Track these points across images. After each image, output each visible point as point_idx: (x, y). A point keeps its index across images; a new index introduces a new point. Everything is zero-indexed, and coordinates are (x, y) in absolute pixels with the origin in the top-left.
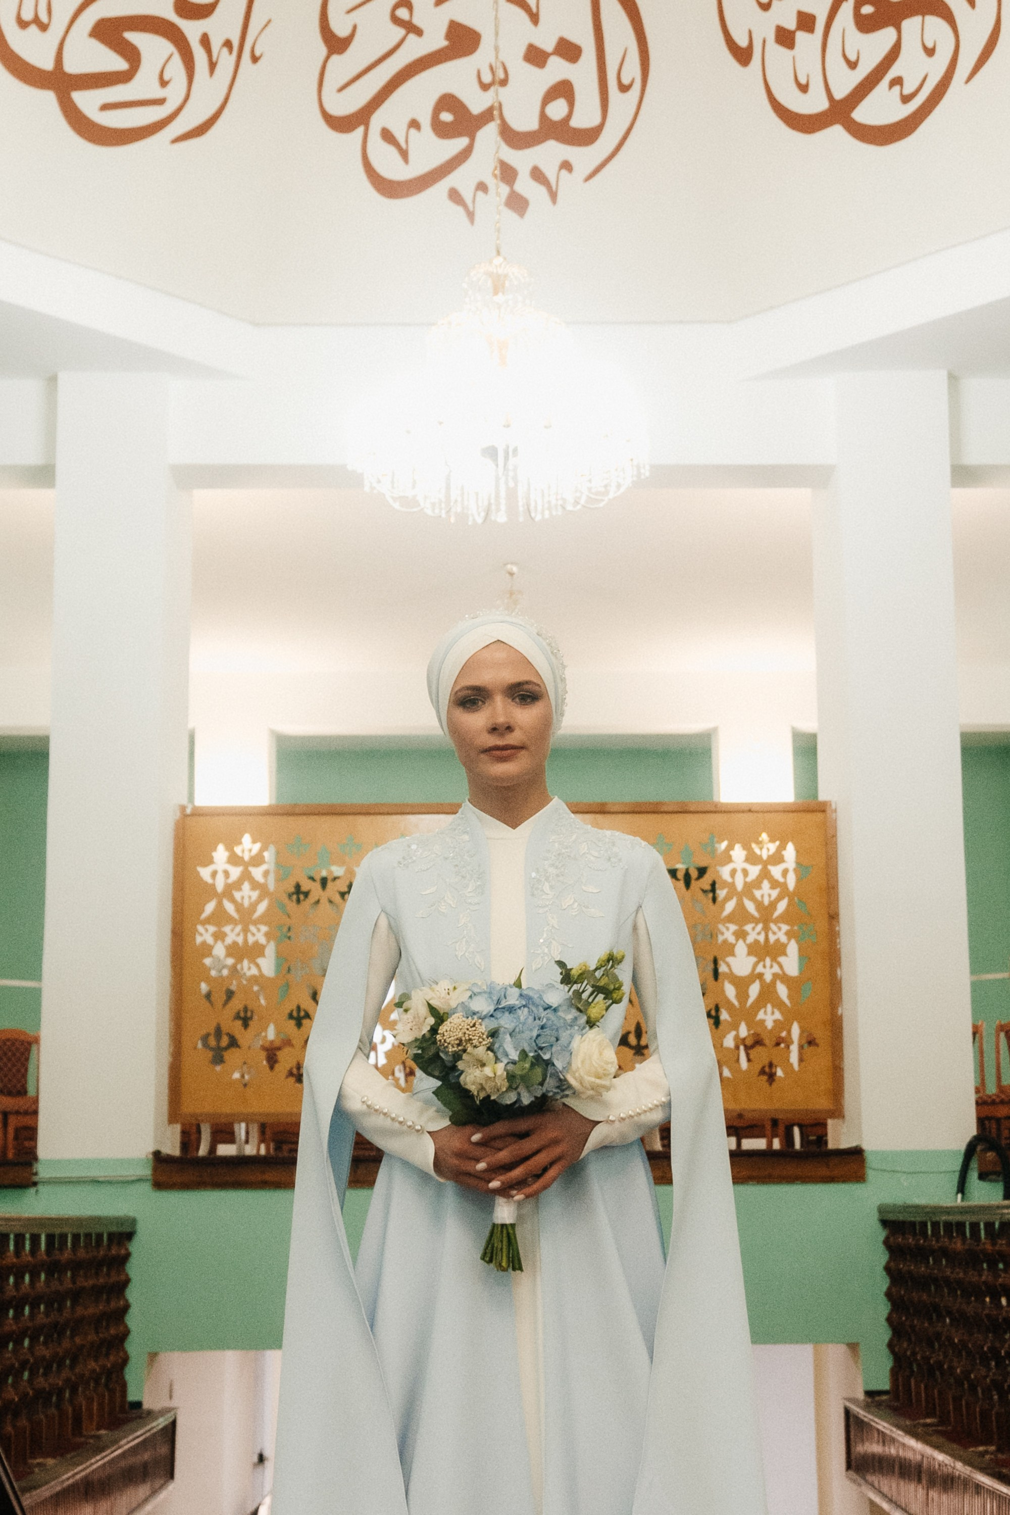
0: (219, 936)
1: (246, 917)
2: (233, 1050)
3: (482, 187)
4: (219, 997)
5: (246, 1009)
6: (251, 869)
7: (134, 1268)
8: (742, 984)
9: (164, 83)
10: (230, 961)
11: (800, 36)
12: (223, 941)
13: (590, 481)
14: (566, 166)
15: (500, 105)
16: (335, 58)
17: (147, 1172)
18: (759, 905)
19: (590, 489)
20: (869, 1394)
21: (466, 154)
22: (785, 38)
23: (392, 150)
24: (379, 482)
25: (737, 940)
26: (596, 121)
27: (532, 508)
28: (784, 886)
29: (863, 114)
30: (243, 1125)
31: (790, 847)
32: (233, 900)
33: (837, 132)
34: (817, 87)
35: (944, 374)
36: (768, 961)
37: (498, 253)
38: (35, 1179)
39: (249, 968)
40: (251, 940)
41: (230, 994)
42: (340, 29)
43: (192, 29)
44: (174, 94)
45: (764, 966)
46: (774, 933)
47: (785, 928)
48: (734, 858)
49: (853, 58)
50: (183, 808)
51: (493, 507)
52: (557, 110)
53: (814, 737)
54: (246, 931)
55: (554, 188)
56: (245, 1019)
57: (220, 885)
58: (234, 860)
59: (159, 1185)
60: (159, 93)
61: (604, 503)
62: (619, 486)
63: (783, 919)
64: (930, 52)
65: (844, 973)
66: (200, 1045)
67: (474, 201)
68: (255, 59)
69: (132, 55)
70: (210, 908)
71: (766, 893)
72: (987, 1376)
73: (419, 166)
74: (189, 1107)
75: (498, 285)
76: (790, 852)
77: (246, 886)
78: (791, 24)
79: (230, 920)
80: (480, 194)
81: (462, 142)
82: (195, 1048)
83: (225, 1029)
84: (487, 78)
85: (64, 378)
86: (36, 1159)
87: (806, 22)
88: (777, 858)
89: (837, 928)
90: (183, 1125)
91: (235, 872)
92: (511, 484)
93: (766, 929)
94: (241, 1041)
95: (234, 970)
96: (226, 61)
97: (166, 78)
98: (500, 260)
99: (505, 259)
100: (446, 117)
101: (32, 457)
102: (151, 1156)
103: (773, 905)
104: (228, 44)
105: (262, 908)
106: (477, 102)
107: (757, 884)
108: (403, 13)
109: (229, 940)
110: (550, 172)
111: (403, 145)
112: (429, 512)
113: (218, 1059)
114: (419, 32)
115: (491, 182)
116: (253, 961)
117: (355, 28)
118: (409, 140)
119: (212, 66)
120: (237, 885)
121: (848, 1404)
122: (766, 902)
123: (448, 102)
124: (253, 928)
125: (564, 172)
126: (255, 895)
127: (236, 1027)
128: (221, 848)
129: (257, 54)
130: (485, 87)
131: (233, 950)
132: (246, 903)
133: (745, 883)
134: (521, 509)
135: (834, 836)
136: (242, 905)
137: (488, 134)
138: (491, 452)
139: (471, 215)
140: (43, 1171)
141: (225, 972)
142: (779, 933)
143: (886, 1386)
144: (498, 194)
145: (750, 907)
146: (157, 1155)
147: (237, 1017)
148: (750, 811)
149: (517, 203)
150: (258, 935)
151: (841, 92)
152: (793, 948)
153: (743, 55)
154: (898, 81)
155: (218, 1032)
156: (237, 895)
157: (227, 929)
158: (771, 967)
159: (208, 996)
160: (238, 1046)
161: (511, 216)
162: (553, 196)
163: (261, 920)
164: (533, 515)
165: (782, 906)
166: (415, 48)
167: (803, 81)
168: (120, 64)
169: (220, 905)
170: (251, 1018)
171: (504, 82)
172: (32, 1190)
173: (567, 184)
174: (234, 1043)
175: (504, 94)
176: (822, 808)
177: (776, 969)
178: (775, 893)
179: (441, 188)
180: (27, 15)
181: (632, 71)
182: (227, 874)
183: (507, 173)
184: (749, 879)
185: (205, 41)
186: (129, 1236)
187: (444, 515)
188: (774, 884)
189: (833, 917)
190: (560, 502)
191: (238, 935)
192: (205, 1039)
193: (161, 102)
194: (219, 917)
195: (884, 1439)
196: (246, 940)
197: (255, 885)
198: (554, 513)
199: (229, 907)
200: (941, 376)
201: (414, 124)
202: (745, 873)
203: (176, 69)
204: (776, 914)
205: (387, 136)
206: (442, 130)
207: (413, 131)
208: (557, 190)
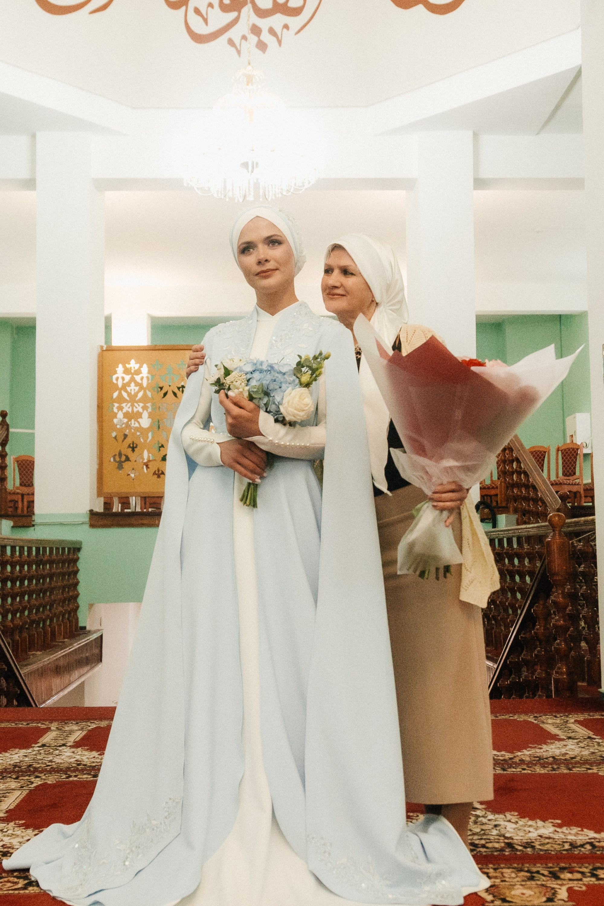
0: (120, 408)
1: (133, 399)
2: (127, 462)
3: (244, 38)
4: (121, 439)
5: (133, 443)
6: (135, 376)
7: (81, 565)
10: (125, 420)
12: (122, 411)
13: (295, 180)
14: (286, 27)
17: (87, 519)
19: (295, 184)
21: (235, 21)
23: (200, 19)
24: (191, 180)
26: (301, 3)
27: (267, 194)
30: (134, 498)
32: (126, 391)
33: (420, 8)
35: (471, 133)
38: (33, 523)
39: (135, 424)
40: (135, 410)
41: (125, 436)
50: (102, 347)
51: (247, 193)
54: (133, 406)
55: (280, 38)
56: (133, 448)
57: (120, 385)
58: (127, 371)
59: (92, 526)
61: (302, 191)
62: (309, 183)
66: (112, 460)
67: (240, 45)
70: (115, 395)
73: (213, 27)
74: (106, 490)
75: (249, 80)
77: (133, 384)
79: (125, 401)
80: (243, 41)
81: (234, 14)
82: (110, 461)
83: (123, 453)
85: (38, 135)
86: (34, 514)
90: (105, 497)
91: (127, 378)
92: (256, 182)
94: (131, 459)
95: (128, 426)
98: (250, 67)
99: (252, 66)
100: (226, 1)
101: (24, 174)
102: (88, 512)
105: (140, 395)
109: (124, 411)
110: (278, 30)
111: (205, 16)
112: (215, 196)
113: (120, 466)
115: (249, 35)
116: (136, 420)
118: (208, 13)
120: (128, 384)
124: (136, 404)
125: (285, 30)
126: (137, 389)
127: (129, 452)
128: (120, 366)
131: (126, 415)
132: (133, 393)
134: (261, 194)
136: (131, 393)
137: (247, 10)
139: (239, 52)
140: (37, 519)
141: (124, 426)
144: (252, 41)
146: (91, 511)
147: (129, 446)
149: (262, 46)
150: (139, 408)
155: (120, 454)
156: (128, 389)
157: (124, 405)
159: (115, 438)
160: (130, 461)
161: (258, 52)
162: (280, 42)
163: (140, 401)
164: (267, 197)
169: (120, 393)
170: (136, 447)
172: (32, 528)
173: (287, 36)
174: (128, 459)
179: (223, 39)
182: (123, 379)
186: (79, 549)
187: (223, 198)
191: (129, 408)
192: (114, 456)
194: (120, 399)
196: (133, 409)
197: (137, 384)
199: (125, 395)
200: (469, 134)
201: (211, 5)
205: (197, 11)
206: (224, 8)
207: (210, 9)
208: (281, 39)
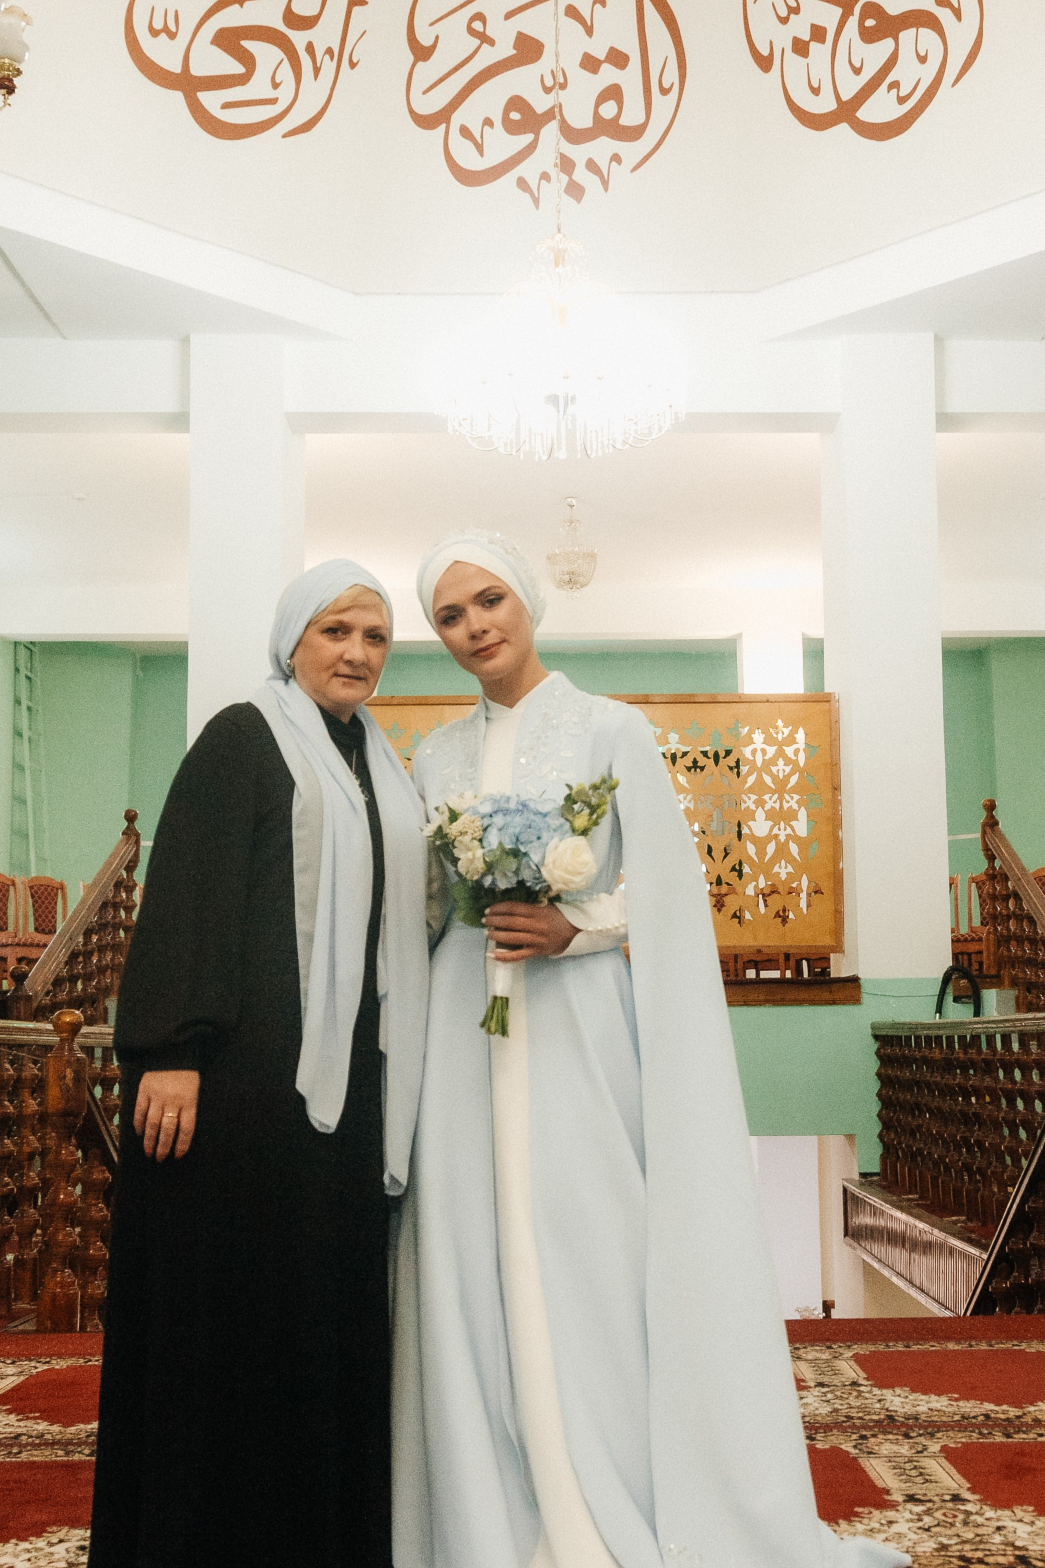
3: (545, 176)
8: (760, 844)
9: (275, 86)
11: (813, 46)
13: (636, 423)
14: (616, 158)
15: (561, 106)
16: (420, 64)
18: (775, 778)
19: (636, 431)
20: (863, 1175)
21: (531, 148)
22: (800, 48)
23: (469, 144)
24: (460, 425)
25: (757, 808)
26: (641, 119)
27: (588, 447)
28: (795, 763)
29: (867, 113)
31: (801, 731)
33: (843, 129)
34: (827, 89)
35: (931, 336)
36: (782, 824)
37: (559, 230)
42: (425, 39)
43: (299, 39)
44: (285, 95)
45: (779, 829)
46: (788, 802)
47: (796, 797)
48: (755, 740)
49: (858, 65)
51: (556, 446)
52: (608, 110)
53: (821, 641)
55: (606, 178)
60: (270, 94)
61: (648, 443)
62: (660, 429)
63: (794, 790)
64: (923, 59)
65: (844, 834)
67: (538, 189)
68: (353, 65)
69: (248, 60)
71: (781, 768)
72: (959, 1160)
73: (492, 158)
75: (559, 258)
76: (801, 736)
78: (806, 36)
80: (543, 182)
81: (528, 138)
84: (549, 82)
85: (194, 338)
87: (818, 33)
88: (791, 740)
89: (839, 798)
92: (570, 426)
93: (781, 798)
96: (328, 67)
97: (278, 80)
98: (560, 236)
99: (564, 236)
100: (515, 116)
101: (169, 405)
103: (787, 777)
104: (329, 51)
106: (540, 104)
107: (773, 761)
108: (477, 26)
110: (603, 164)
111: (479, 141)
112: (502, 450)
114: (492, 42)
115: (553, 172)
117: (437, 37)
118: (484, 137)
119: (317, 71)
121: (846, 1184)
122: (781, 776)
123: (516, 103)
125: (614, 164)
129: (355, 60)
130: (547, 90)
133: (764, 760)
134: (579, 448)
135: (837, 722)
137: (551, 130)
138: (553, 400)
139: (536, 201)
142: (792, 802)
143: (876, 1169)
144: (559, 181)
145: (768, 780)
148: (768, 701)
149: (575, 191)
151: (847, 94)
152: (802, 814)
153: (765, 63)
154: (895, 85)
158: (785, 829)
161: (569, 201)
162: (605, 184)
164: (589, 453)
165: (794, 780)
166: (488, 57)
167: (815, 85)
168: (239, 69)
171: (563, 86)
173: (618, 174)
175: (563, 96)
176: (827, 699)
177: (789, 831)
178: (788, 769)
179: (510, 178)
180: (158, 25)
181: (671, 76)
183: (566, 164)
184: (767, 757)
185: (310, 48)
187: (514, 453)
188: (788, 761)
189: (836, 788)
190: (611, 442)
193: (273, 101)
195: (875, 1212)
198: (607, 452)
200: (928, 338)
201: (488, 122)
202: (764, 752)
203: (286, 73)
204: (789, 786)
205: (465, 132)
206: (511, 128)
207: (487, 128)
208: (608, 179)
